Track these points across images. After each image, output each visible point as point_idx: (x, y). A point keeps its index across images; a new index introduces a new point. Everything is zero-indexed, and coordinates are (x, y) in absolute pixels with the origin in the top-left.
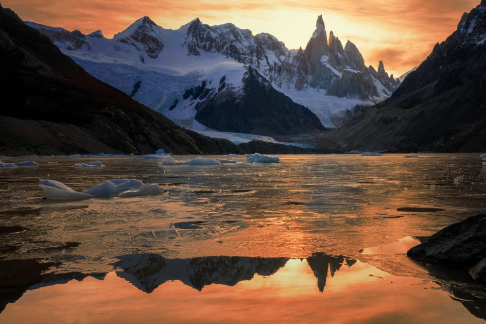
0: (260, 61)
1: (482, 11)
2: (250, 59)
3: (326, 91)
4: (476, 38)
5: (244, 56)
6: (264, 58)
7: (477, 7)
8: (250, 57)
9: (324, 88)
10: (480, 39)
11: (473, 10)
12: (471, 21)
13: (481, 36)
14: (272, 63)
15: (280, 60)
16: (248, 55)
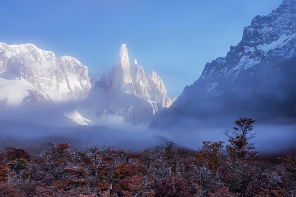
0: (60, 84)
1: (219, 64)
2: (49, 81)
3: (124, 118)
4: (208, 86)
5: (42, 78)
6: (65, 81)
7: (217, 59)
8: (49, 79)
9: (122, 116)
10: (211, 87)
11: (214, 61)
12: (211, 71)
13: (212, 85)
14: (73, 88)
15: (82, 85)
16: (47, 77)
